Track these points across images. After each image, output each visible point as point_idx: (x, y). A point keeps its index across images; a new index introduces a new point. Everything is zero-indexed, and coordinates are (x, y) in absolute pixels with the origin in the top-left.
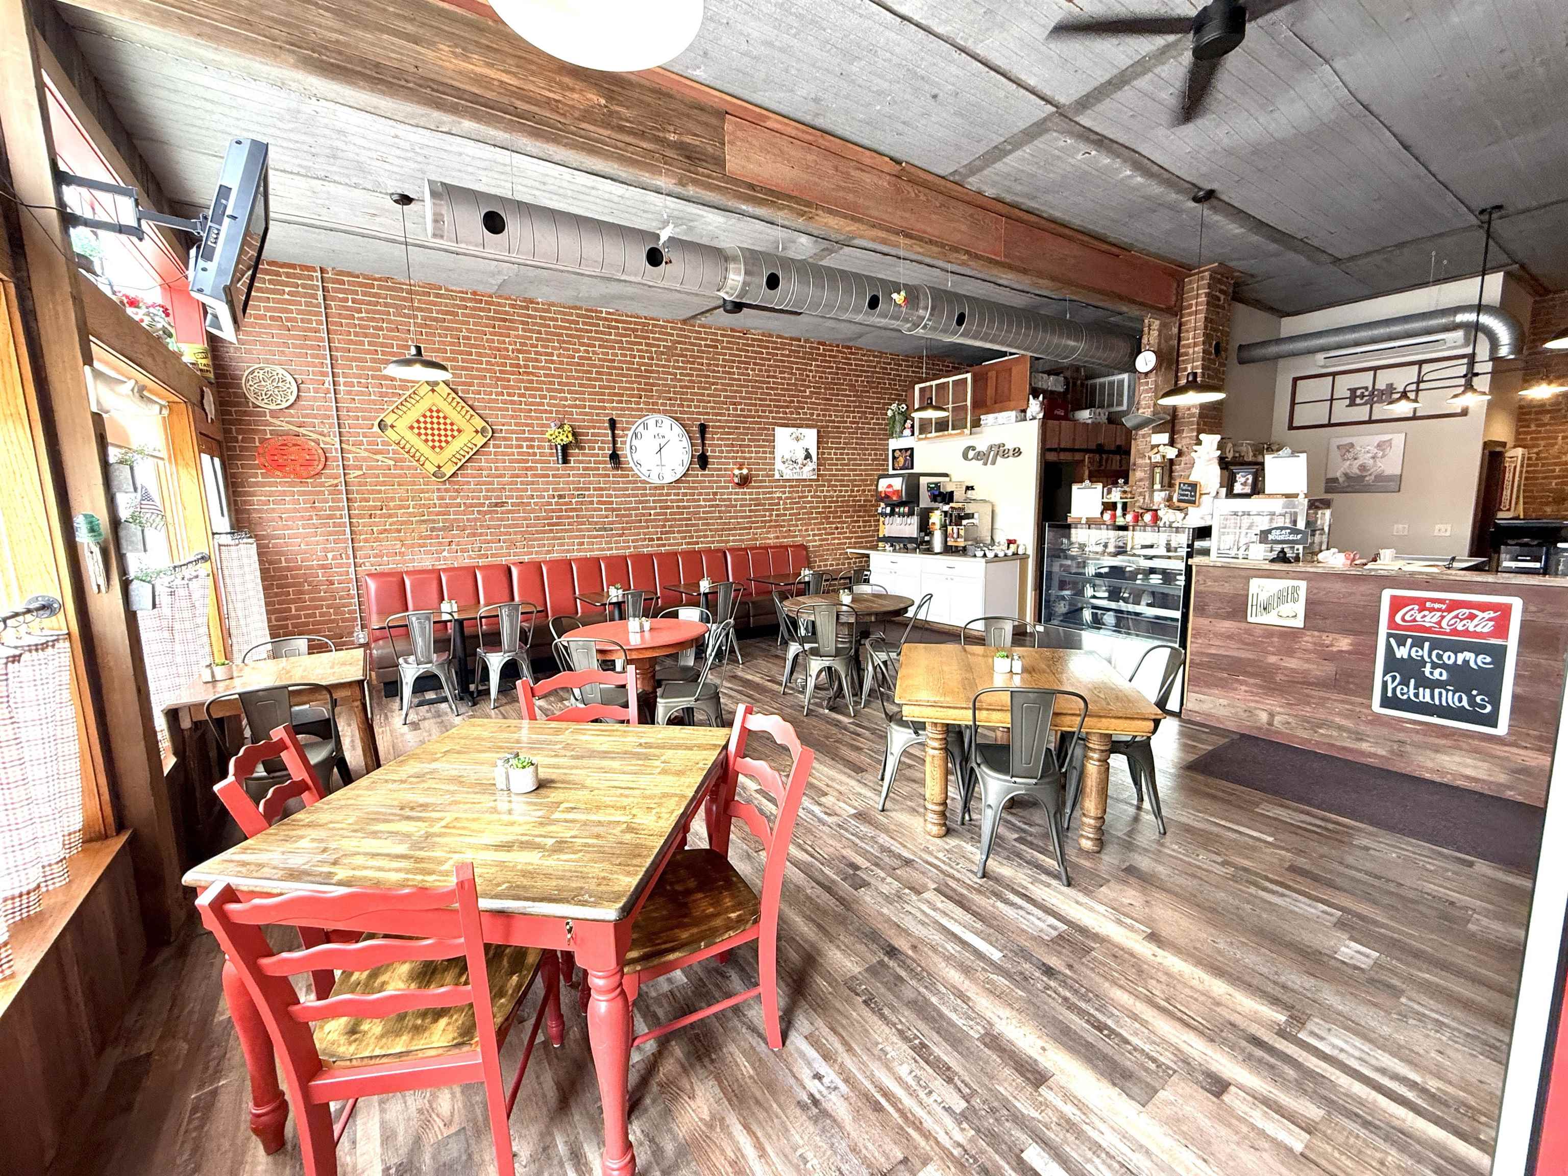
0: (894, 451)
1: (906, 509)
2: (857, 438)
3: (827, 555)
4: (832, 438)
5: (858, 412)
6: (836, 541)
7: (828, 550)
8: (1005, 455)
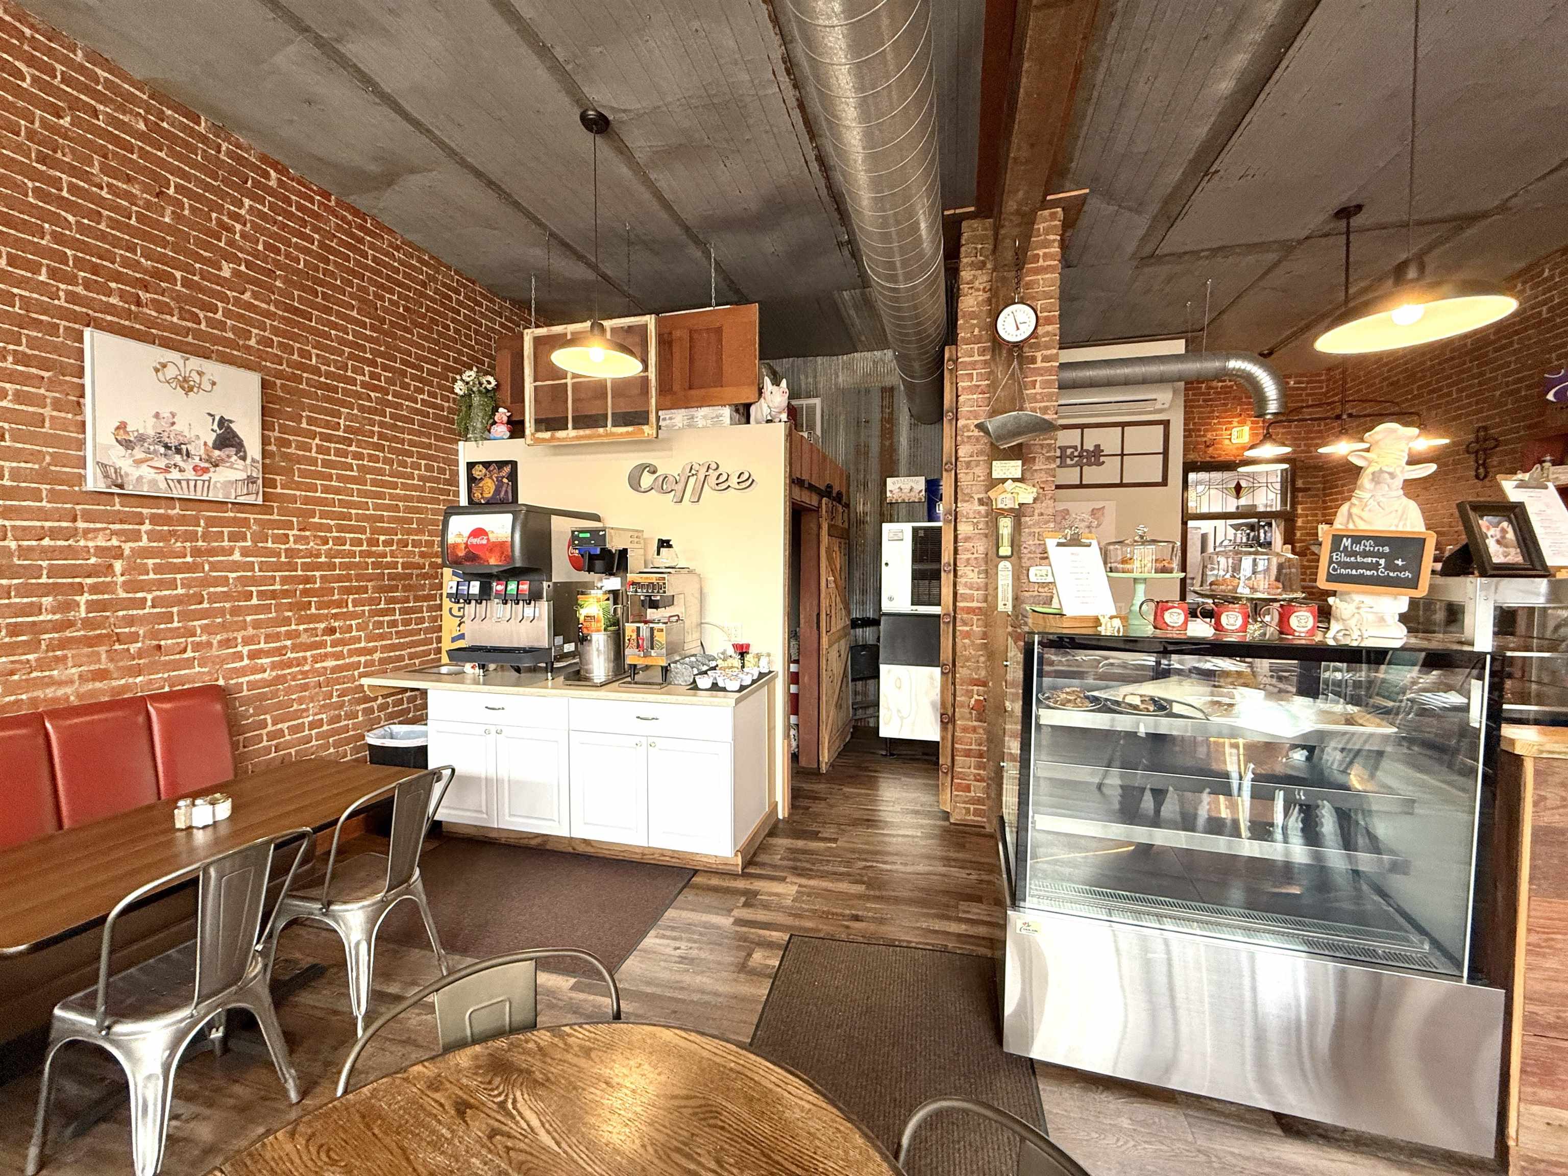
0: (471, 466)
1: (525, 587)
2: (382, 424)
3: (300, 701)
4: (313, 409)
5: (385, 368)
6: (330, 663)
7: (305, 688)
8: (722, 485)
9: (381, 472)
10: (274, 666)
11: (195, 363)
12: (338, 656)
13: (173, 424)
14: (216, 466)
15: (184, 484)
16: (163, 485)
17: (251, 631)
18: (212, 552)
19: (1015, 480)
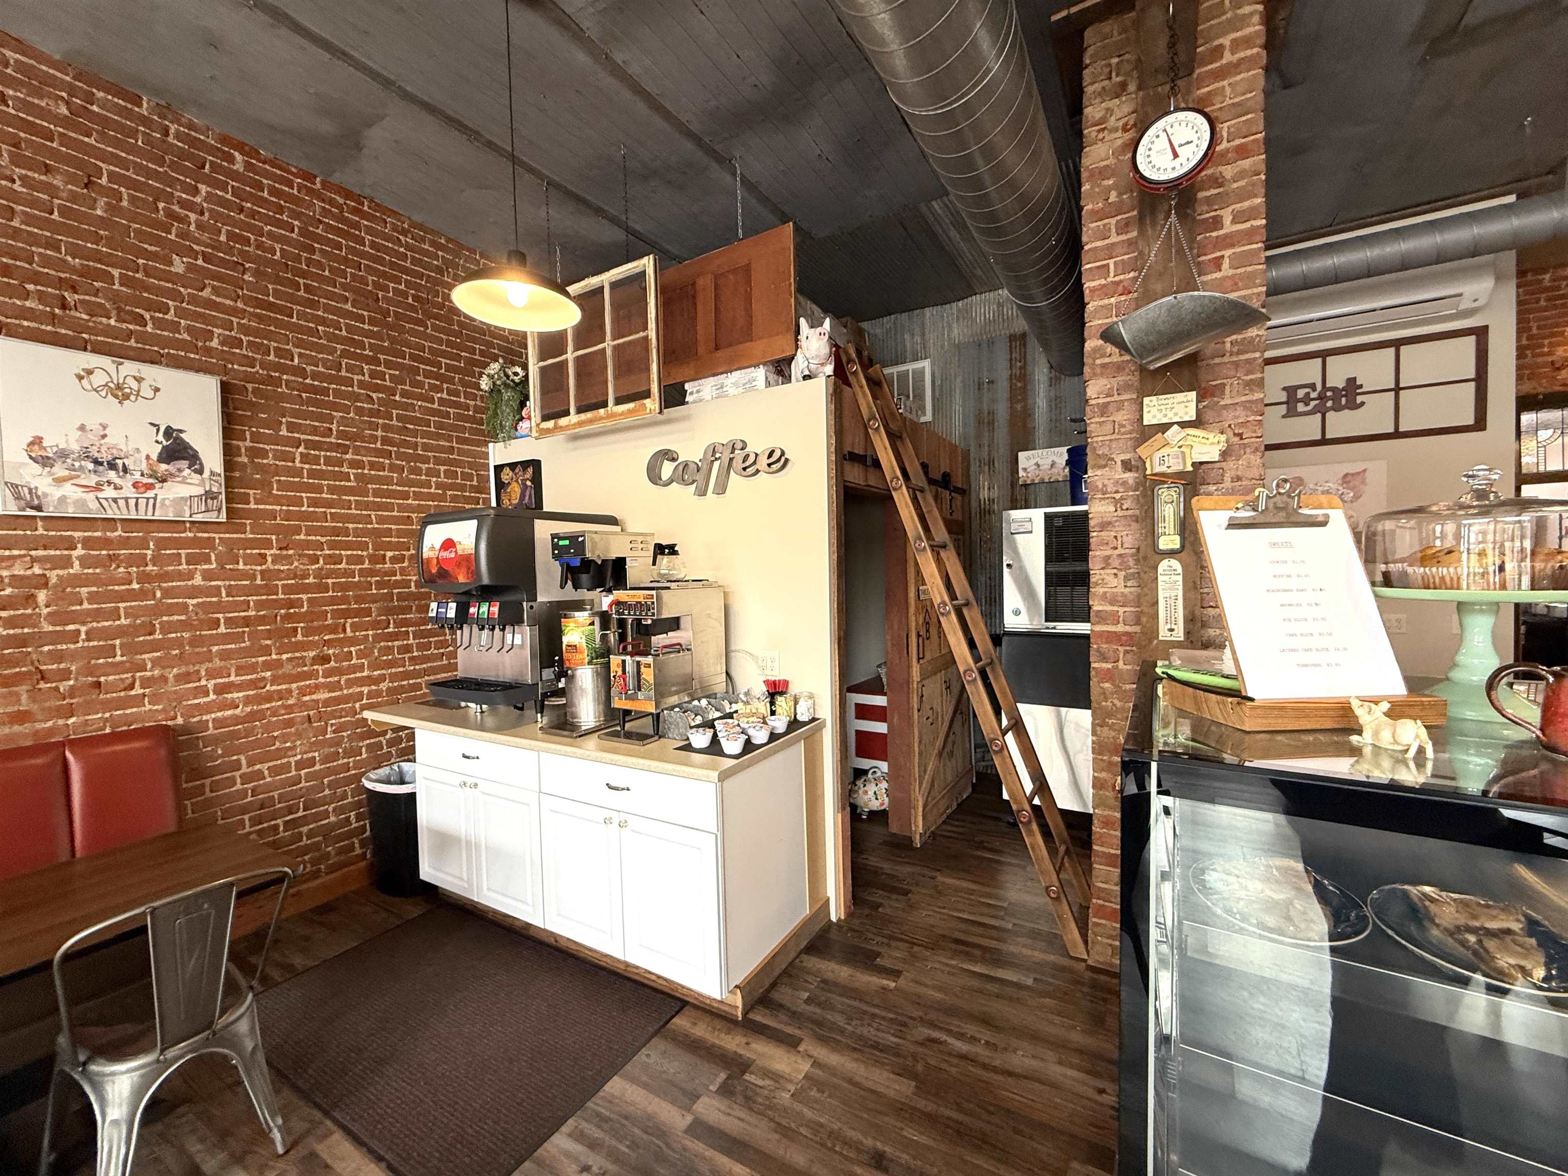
2: (386, 428)
3: (284, 738)
4: (296, 414)
5: (389, 365)
6: (323, 695)
7: (290, 723)
8: (749, 469)
9: (388, 481)
10: (247, 701)
11: (130, 368)
12: (331, 687)
13: (104, 437)
14: (164, 481)
15: (122, 503)
16: (94, 505)
17: (217, 663)
18: (164, 577)
19: (1183, 425)
